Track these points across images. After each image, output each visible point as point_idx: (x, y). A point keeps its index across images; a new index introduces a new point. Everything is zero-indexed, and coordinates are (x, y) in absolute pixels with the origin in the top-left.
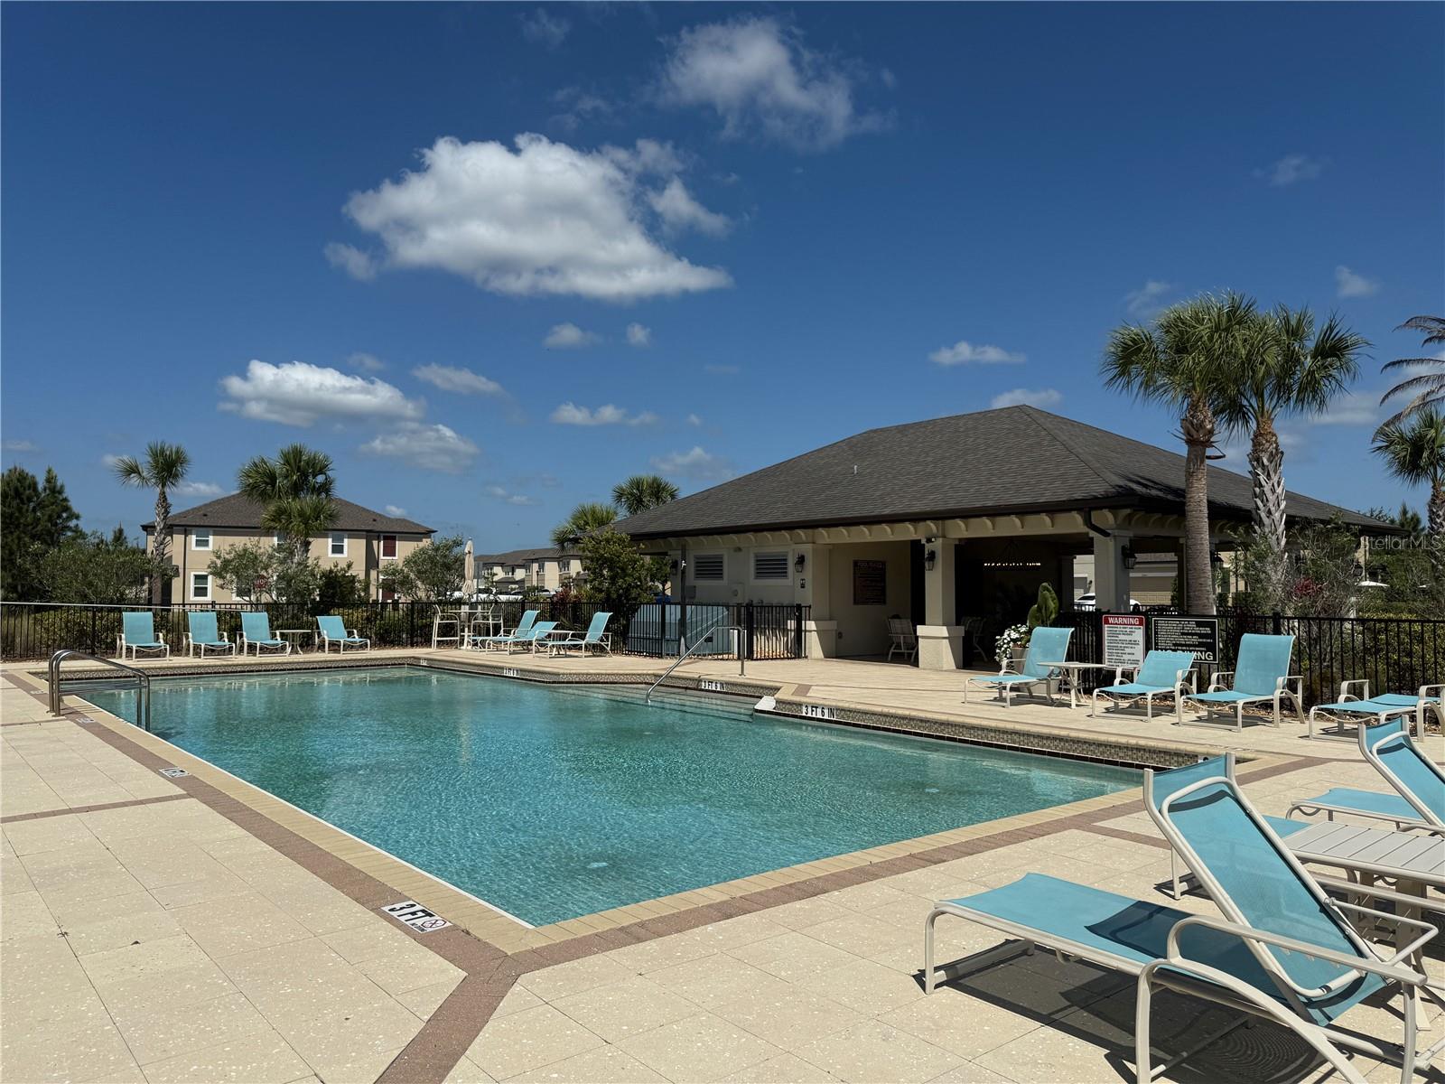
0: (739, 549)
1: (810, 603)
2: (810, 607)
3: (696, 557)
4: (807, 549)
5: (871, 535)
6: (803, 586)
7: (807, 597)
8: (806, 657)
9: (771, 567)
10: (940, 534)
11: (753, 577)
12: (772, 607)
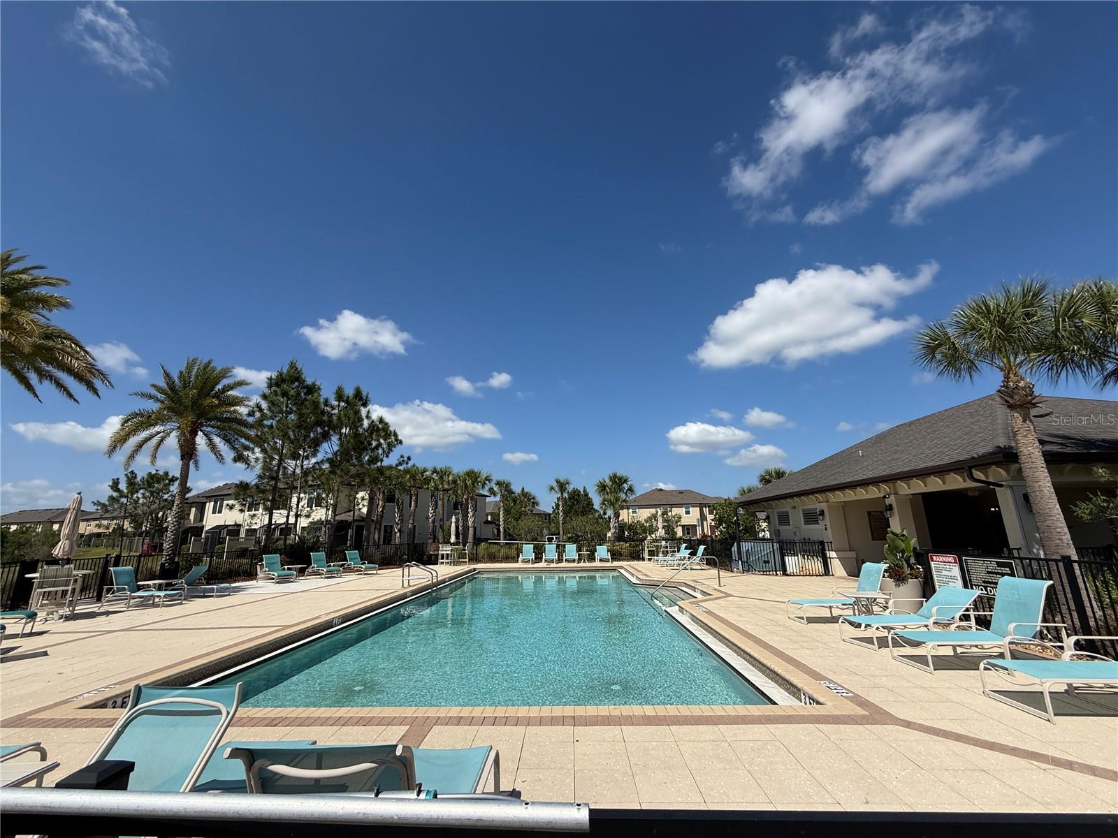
0: (795, 507)
1: (831, 540)
2: (831, 542)
3: (778, 513)
4: (824, 506)
5: (855, 495)
6: (826, 530)
7: (828, 536)
8: (833, 575)
9: (812, 517)
10: (892, 492)
11: (803, 523)
12: (815, 543)
